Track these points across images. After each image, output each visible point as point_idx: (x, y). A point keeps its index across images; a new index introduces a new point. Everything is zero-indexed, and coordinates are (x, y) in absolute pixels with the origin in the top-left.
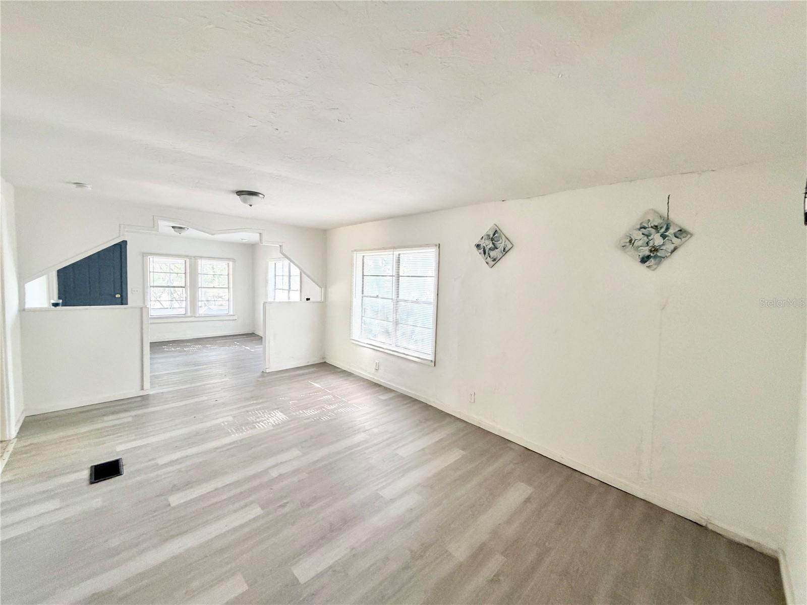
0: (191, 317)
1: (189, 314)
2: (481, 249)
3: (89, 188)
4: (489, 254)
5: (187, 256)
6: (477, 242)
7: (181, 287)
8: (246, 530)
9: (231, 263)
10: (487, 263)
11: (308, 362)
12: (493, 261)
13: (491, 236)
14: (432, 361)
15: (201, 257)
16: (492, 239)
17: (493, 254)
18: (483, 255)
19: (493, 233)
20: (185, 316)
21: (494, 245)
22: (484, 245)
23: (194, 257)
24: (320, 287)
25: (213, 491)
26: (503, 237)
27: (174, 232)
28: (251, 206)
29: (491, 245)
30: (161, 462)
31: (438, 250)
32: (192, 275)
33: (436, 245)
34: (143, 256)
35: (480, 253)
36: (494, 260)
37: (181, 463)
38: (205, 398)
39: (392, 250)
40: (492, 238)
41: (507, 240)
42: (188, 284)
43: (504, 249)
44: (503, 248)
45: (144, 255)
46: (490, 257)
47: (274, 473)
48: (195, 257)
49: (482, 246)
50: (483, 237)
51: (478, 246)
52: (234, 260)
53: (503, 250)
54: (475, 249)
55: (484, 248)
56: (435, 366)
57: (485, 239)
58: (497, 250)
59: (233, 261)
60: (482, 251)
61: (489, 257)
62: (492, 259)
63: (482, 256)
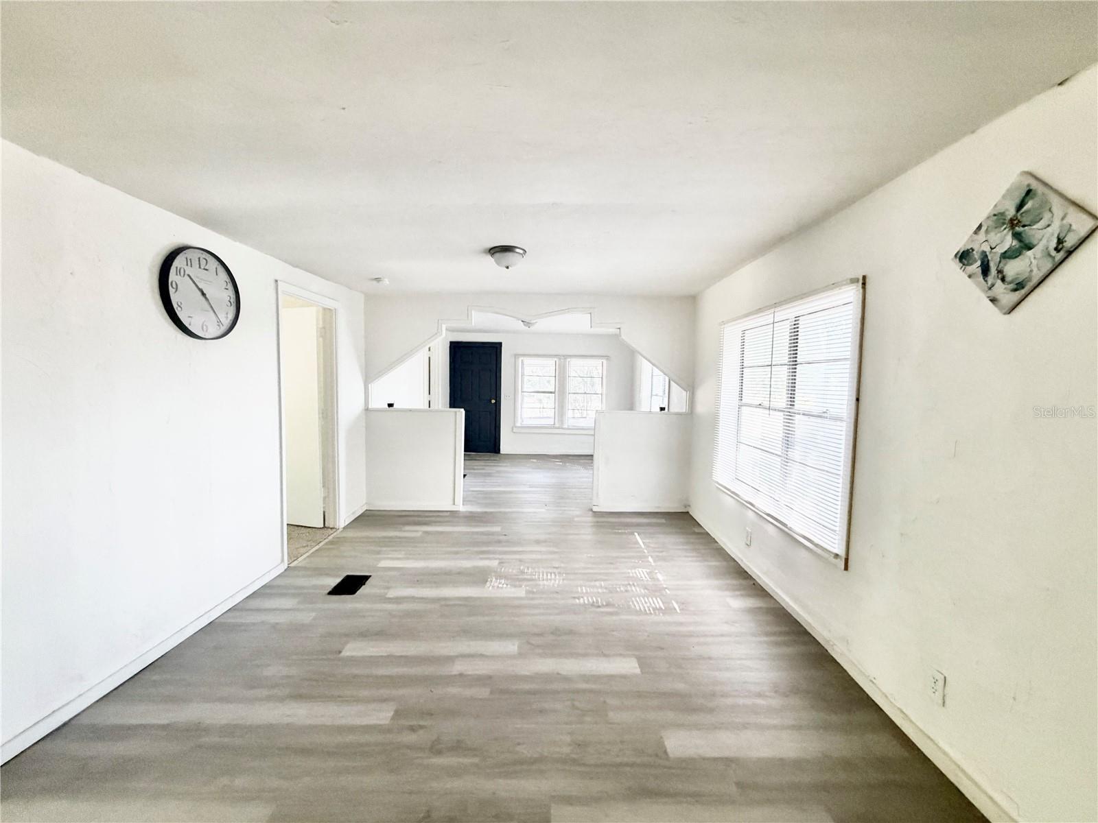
0: (558, 428)
1: (557, 425)
2: (975, 261)
3: (386, 281)
4: (1000, 272)
5: (556, 356)
6: (960, 246)
7: (551, 393)
8: (350, 738)
9: (605, 361)
10: (993, 300)
11: (659, 507)
12: (1015, 290)
13: (1011, 212)
14: (837, 556)
15: (570, 356)
16: (1013, 223)
17: (1014, 268)
18: (981, 279)
19: (1018, 201)
20: (553, 427)
21: (1020, 241)
22: (986, 248)
23: (564, 356)
24: (685, 390)
25: (385, 657)
26: (1056, 202)
27: (523, 326)
28: (507, 268)
29: (1008, 242)
30: (392, 594)
31: (861, 291)
32: (561, 376)
33: (854, 281)
34: (515, 358)
35: (970, 276)
36: (1019, 286)
37: (400, 603)
38: (497, 529)
39: (772, 310)
40: (1011, 220)
41: (1072, 210)
42: (557, 389)
43: (1060, 241)
44: (1055, 241)
45: (516, 356)
46: (1003, 280)
47: (458, 668)
48: (566, 357)
49: (976, 255)
50: (980, 227)
51: (964, 257)
52: (607, 357)
53: (1054, 243)
54: (956, 265)
55: (984, 256)
56: (846, 568)
57: (987, 232)
58: (1030, 253)
59: (607, 359)
60: (975, 267)
61: (999, 282)
62: (1012, 286)
63: (978, 284)
